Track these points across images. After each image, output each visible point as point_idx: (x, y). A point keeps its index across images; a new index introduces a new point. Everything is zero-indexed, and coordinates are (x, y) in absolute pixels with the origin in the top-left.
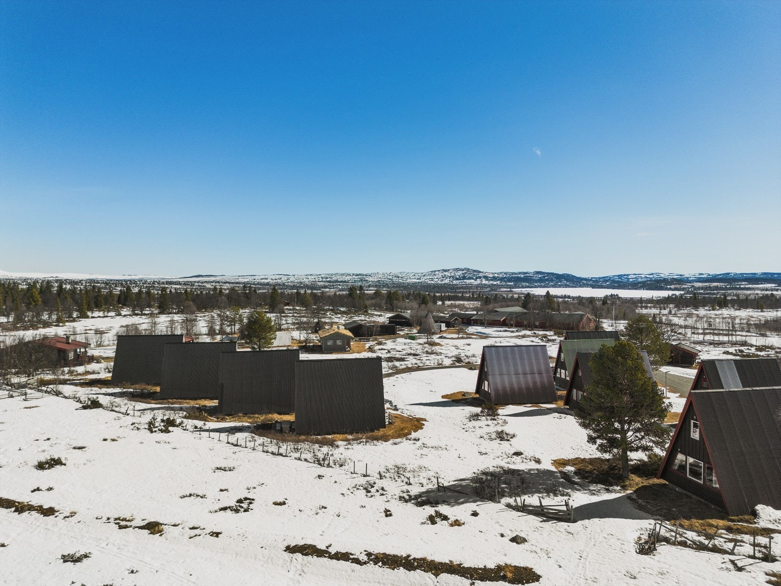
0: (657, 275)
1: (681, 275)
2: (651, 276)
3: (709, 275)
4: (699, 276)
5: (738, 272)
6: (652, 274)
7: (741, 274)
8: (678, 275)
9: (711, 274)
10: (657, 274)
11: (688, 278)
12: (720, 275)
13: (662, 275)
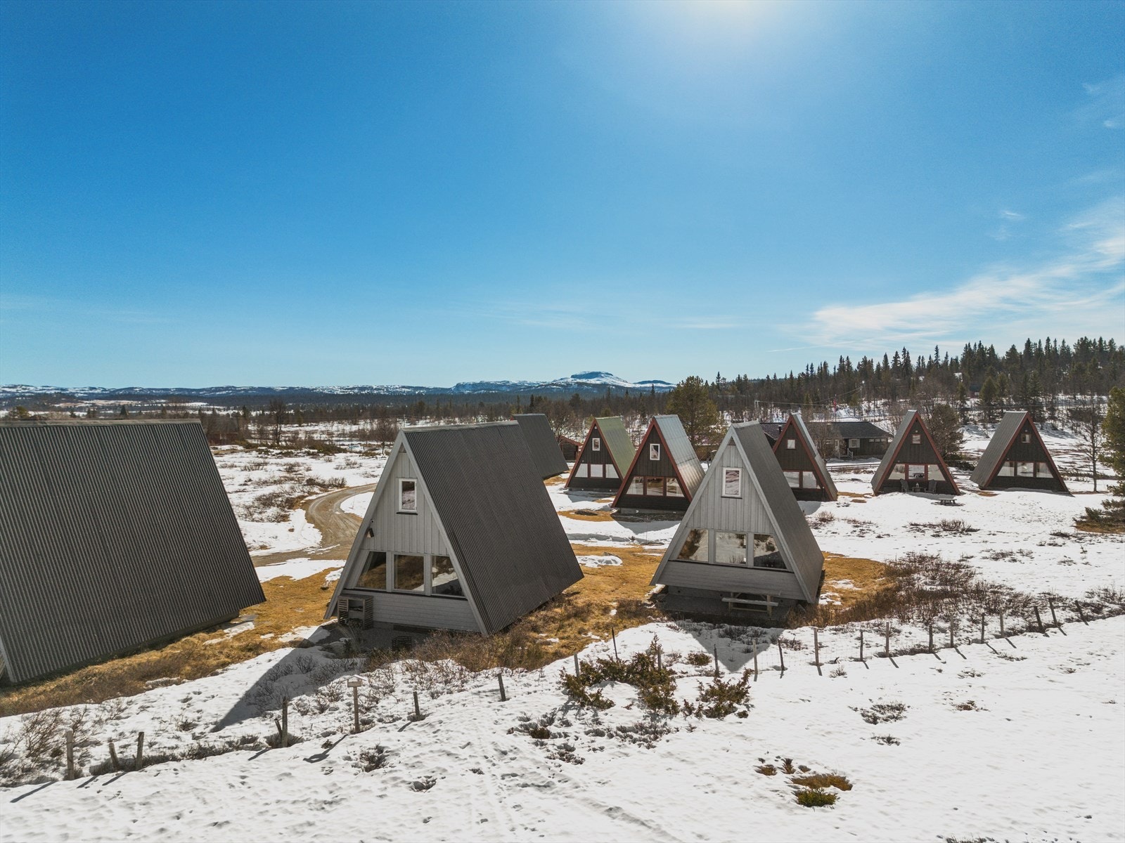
0: (23, 389)
1: (62, 389)
2: (14, 390)
3: (105, 390)
4: (91, 392)
5: (145, 387)
6: (15, 387)
7: (149, 389)
8: (58, 389)
9: (107, 387)
10: (23, 387)
11: (74, 393)
12: (121, 390)
13: (31, 388)
